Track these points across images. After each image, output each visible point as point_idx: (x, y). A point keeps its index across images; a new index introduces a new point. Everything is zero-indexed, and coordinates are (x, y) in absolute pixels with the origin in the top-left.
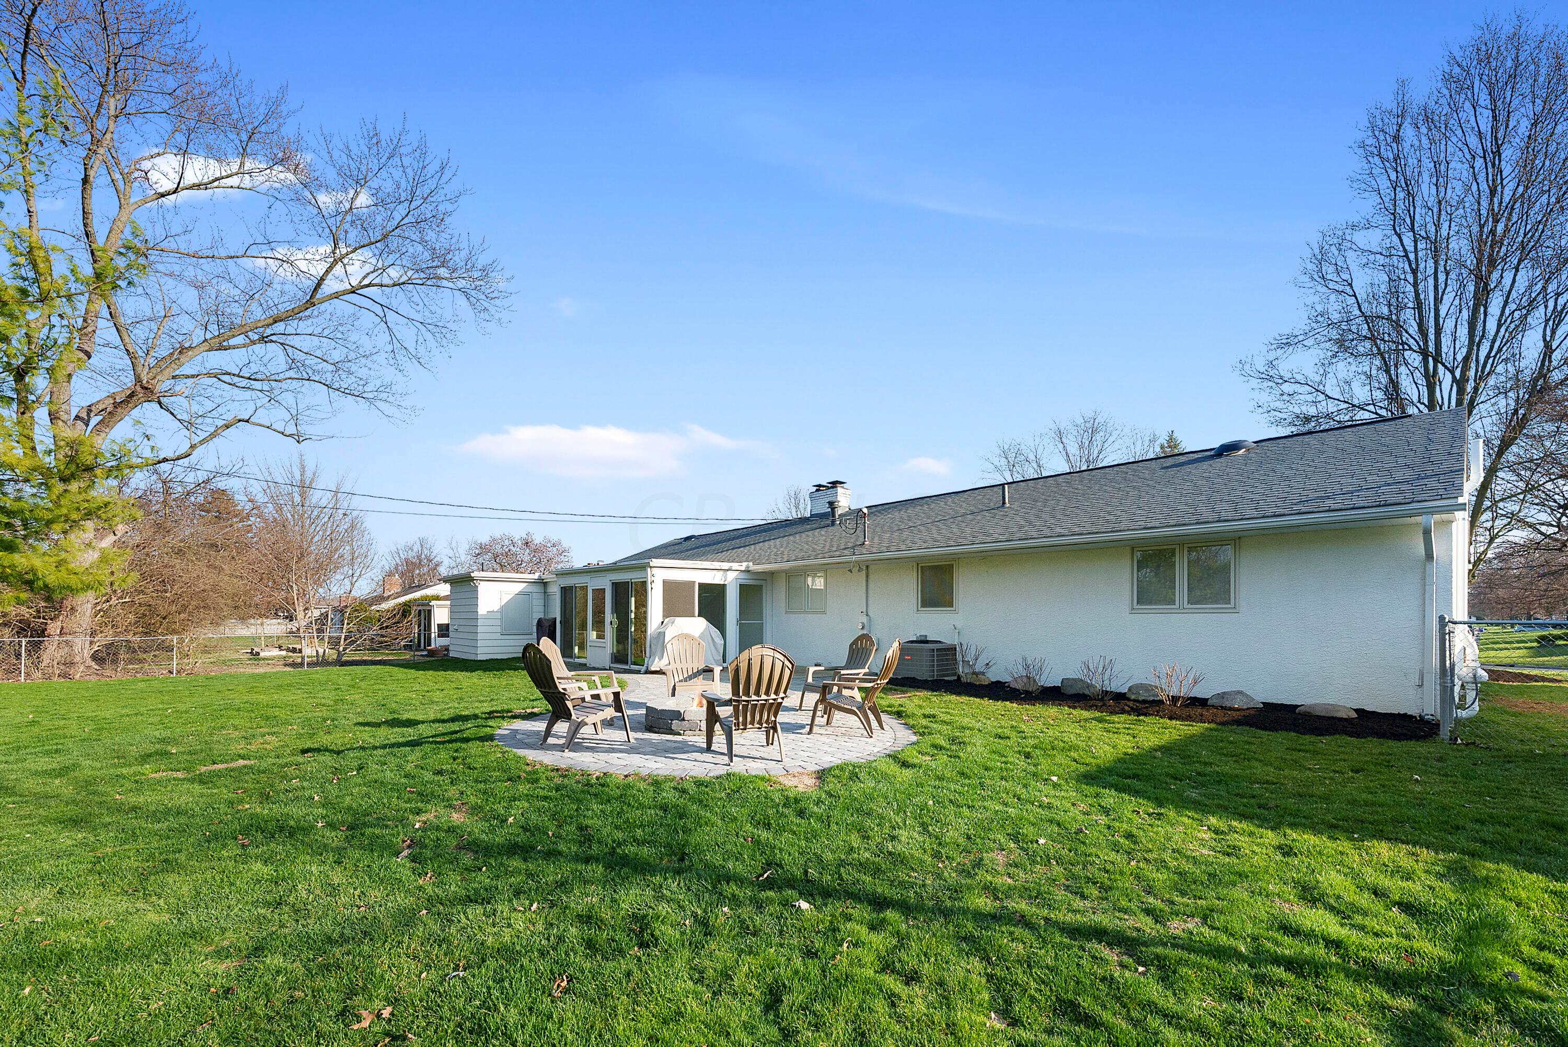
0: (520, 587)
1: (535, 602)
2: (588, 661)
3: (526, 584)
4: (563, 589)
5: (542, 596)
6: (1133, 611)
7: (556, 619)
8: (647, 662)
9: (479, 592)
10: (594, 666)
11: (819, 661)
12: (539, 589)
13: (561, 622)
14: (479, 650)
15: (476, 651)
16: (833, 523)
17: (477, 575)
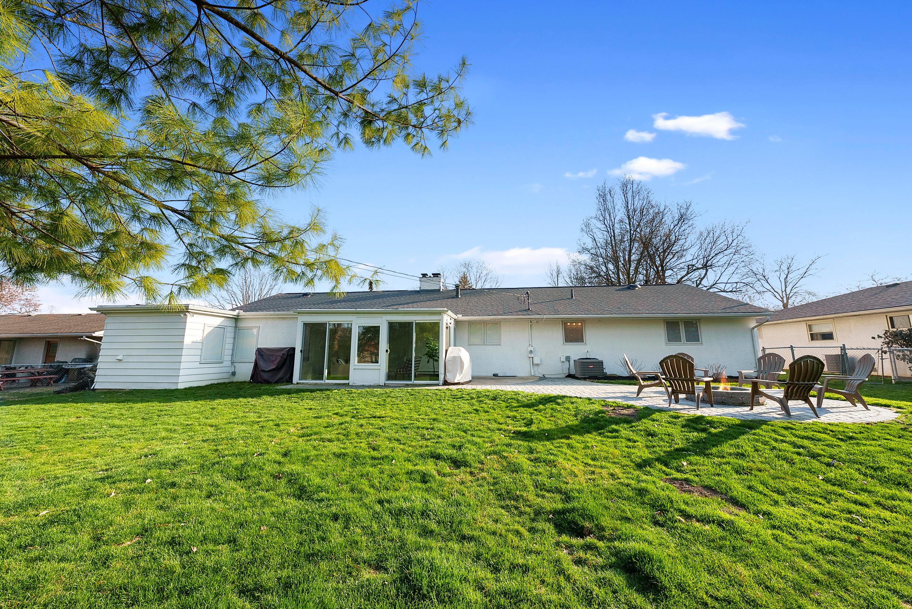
0: (218, 321)
1: (228, 335)
2: (351, 381)
3: (224, 319)
4: (306, 325)
5: (232, 330)
6: (667, 344)
7: (294, 349)
8: (441, 377)
9: (187, 323)
10: (361, 384)
11: (497, 372)
12: (232, 323)
13: (301, 351)
14: (181, 379)
15: (173, 380)
16: (457, 296)
17: (193, 308)
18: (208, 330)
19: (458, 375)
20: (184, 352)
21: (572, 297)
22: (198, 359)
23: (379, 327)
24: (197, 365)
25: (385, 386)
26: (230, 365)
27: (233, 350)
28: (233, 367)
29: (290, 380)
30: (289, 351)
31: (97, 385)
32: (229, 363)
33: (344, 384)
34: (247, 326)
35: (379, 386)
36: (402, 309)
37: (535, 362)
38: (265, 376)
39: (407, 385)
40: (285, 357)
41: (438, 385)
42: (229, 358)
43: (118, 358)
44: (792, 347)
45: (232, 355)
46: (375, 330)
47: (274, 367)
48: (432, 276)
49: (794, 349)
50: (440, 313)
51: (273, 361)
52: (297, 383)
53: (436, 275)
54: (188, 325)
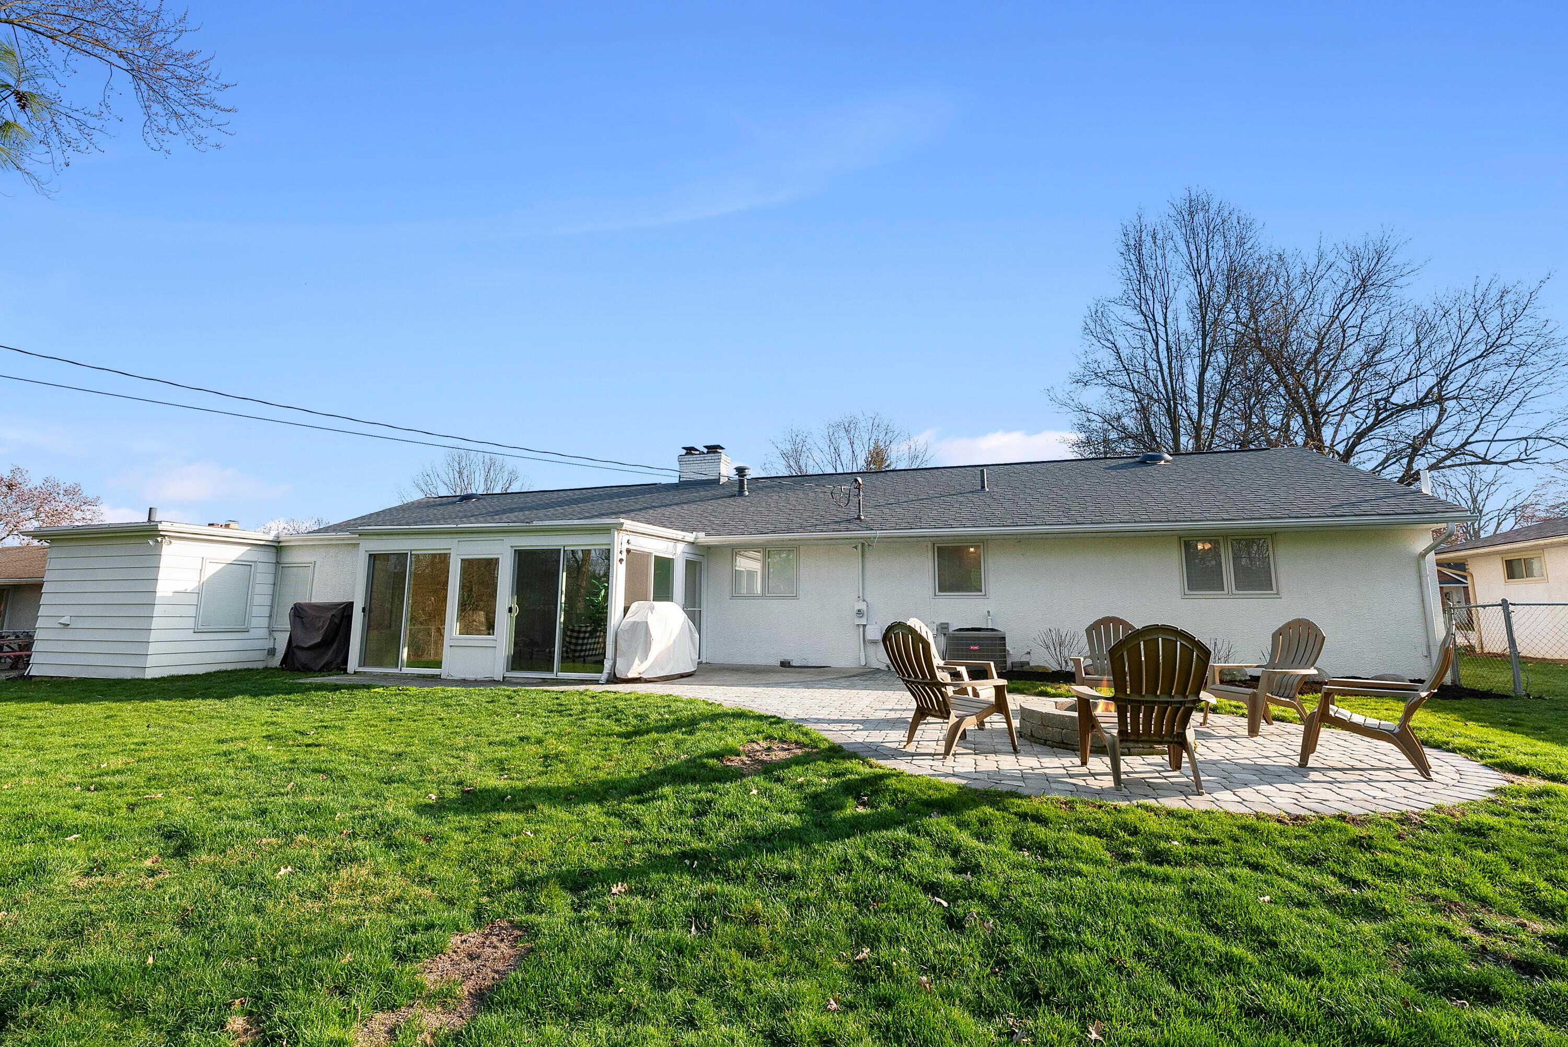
0: (236, 553)
1: (260, 578)
2: (444, 672)
3: (249, 548)
4: (374, 558)
5: (271, 568)
6: (1184, 596)
7: (350, 605)
8: (608, 664)
9: (162, 558)
10: (462, 676)
11: (788, 658)
12: (270, 557)
13: (364, 610)
14: (150, 662)
15: (137, 662)
16: (741, 492)
17: (168, 529)
18: (211, 570)
19: (637, 661)
20: (157, 611)
21: (983, 487)
22: (190, 623)
23: (497, 560)
24: (190, 635)
25: (505, 681)
26: (267, 636)
27: (272, 607)
28: (272, 640)
29: (341, 666)
30: (344, 609)
31: (34, 671)
32: (264, 633)
33: (433, 676)
34: (299, 560)
35: (494, 682)
36: (540, 523)
37: (869, 637)
38: (302, 657)
39: (545, 682)
40: (336, 620)
41: (596, 682)
42: (264, 622)
43: (62, 621)
44: (1504, 604)
45: (271, 616)
46: (491, 565)
47: (318, 640)
48: (705, 450)
49: (1511, 608)
50: (607, 530)
51: (319, 629)
52: (355, 673)
53: (713, 449)
54: (165, 561)
